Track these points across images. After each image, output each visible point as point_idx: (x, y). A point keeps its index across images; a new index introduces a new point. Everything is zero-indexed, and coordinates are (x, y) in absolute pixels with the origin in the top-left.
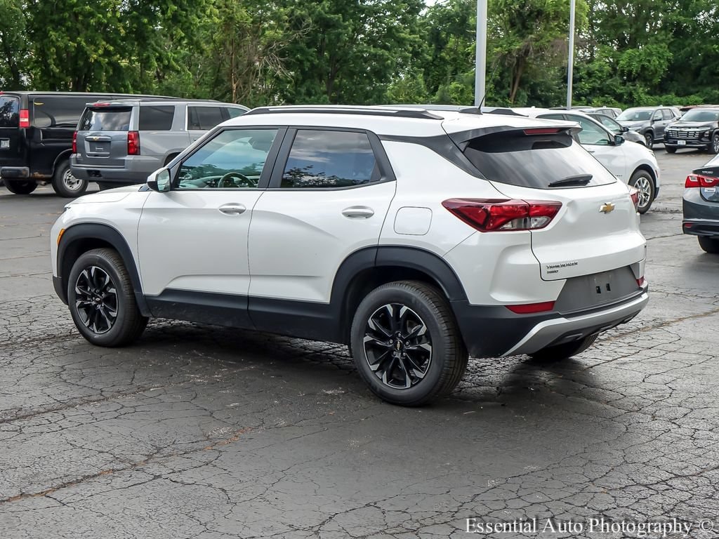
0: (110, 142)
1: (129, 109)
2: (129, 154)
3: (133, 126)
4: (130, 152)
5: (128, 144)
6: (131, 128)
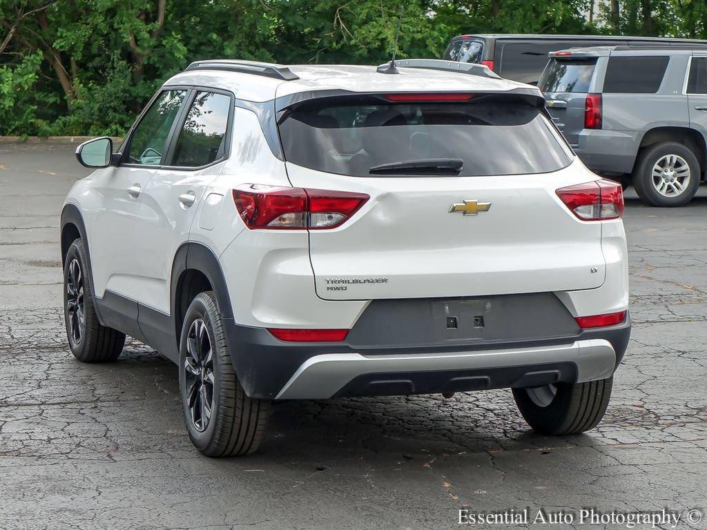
0: (565, 108)
1: (591, 61)
2: (587, 127)
3: (596, 85)
4: (588, 125)
5: (586, 112)
6: (592, 89)
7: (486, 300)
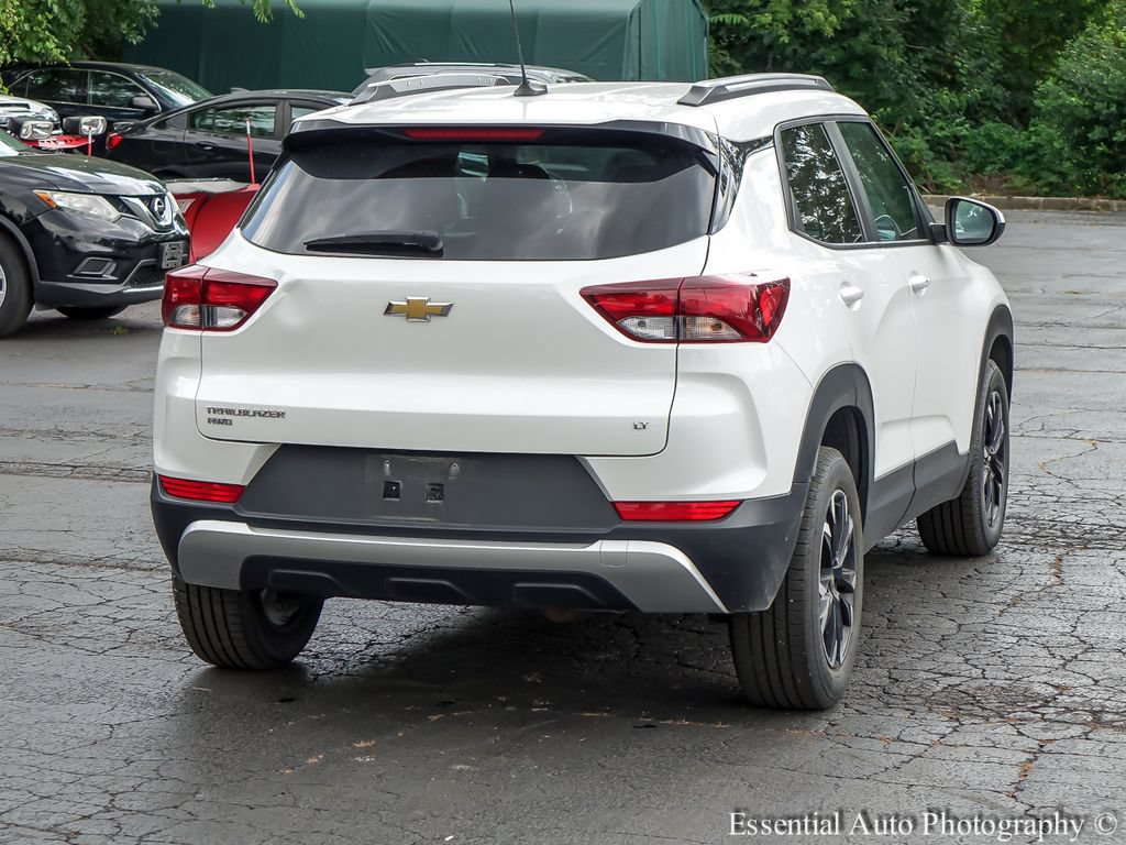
7: (452, 459)
